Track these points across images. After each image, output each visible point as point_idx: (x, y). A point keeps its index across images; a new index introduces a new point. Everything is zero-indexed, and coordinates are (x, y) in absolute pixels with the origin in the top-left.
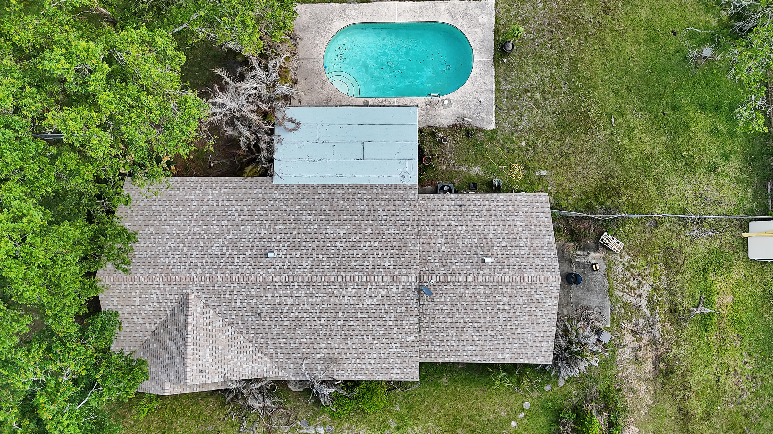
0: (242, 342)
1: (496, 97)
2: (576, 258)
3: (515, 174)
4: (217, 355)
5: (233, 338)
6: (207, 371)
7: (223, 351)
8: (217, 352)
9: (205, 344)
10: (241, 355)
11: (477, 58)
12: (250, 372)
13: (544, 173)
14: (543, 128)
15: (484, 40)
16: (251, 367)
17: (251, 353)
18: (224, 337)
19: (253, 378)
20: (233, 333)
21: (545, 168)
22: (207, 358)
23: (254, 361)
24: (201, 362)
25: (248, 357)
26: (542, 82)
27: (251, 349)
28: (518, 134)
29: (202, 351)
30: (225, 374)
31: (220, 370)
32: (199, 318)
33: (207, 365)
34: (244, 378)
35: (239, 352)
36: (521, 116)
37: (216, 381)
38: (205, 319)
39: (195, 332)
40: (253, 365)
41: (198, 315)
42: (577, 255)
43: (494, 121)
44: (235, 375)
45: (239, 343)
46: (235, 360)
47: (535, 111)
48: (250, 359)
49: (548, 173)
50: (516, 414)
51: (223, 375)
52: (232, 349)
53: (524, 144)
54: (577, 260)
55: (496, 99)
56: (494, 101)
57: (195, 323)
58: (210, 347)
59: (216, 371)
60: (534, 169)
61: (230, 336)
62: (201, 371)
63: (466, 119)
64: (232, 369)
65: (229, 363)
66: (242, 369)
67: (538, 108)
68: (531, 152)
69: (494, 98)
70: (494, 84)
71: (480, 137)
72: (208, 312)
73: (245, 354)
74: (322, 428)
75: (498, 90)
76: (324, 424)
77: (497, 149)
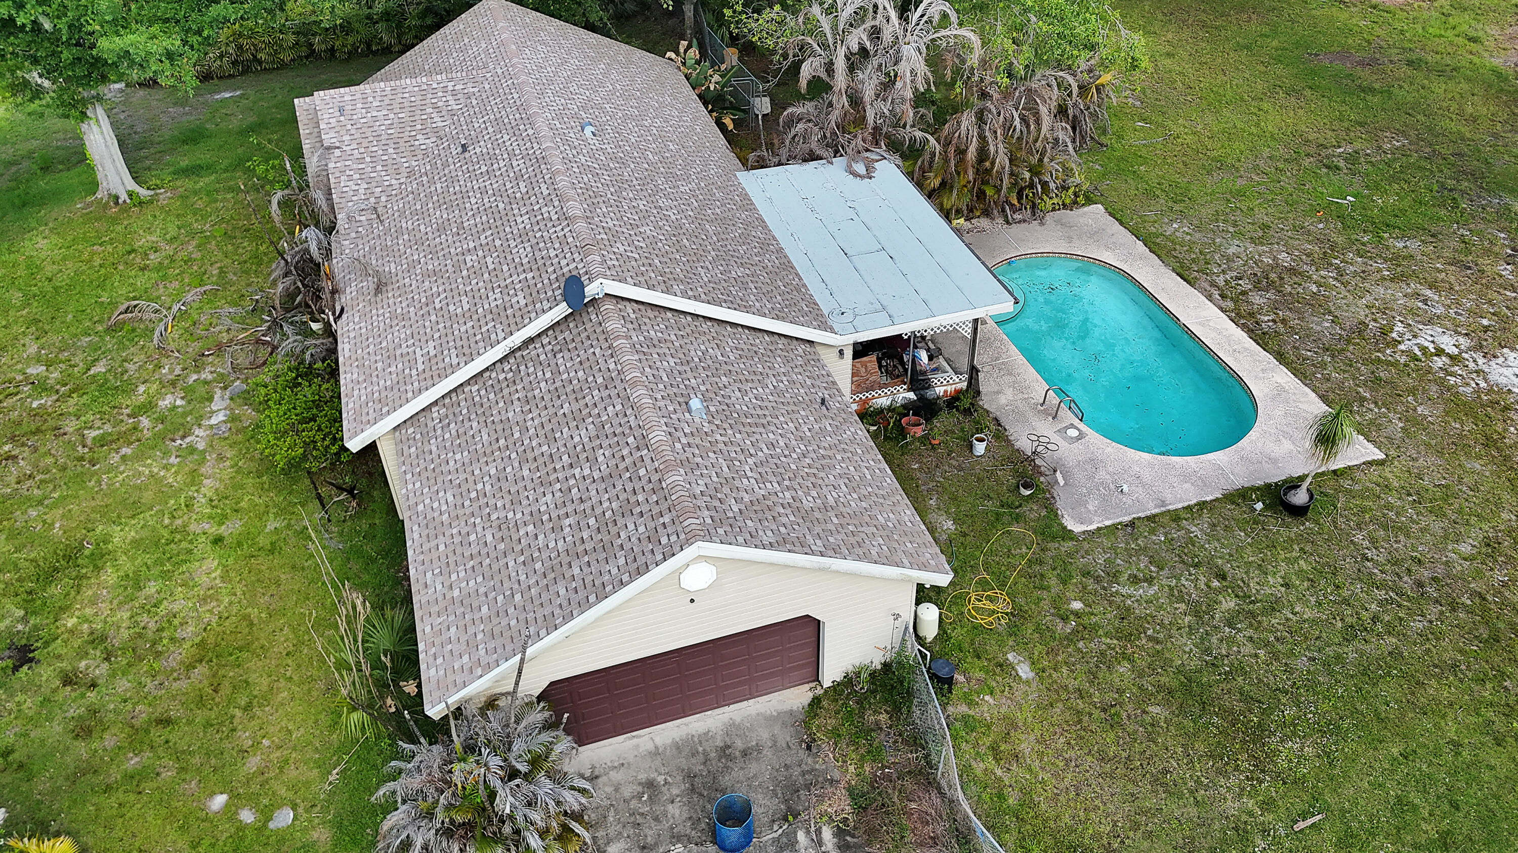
0: (406, 165)
1: (1155, 516)
2: (808, 832)
3: (980, 604)
4: (375, 128)
5: (412, 148)
6: (342, 118)
7: (384, 137)
8: (383, 127)
9: (396, 106)
10: (379, 168)
11: (1219, 457)
12: (345, 189)
13: (1024, 671)
14: (1150, 639)
15: (1274, 461)
16: (357, 188)
17: (387, 183)
18: (413, 133)
19: (334, 196)
20: (423, 147)
21: (1040, 672)
22: (369, 115)
23: (368, 191)
24: (360, 105)
25: (378, 179)
26: (1273, 606)
27: (394, 182)
28: (1091, 585)
29: (382, 103)
30: (338, 148)
31: (346, 138)
32: (445, 90)
33: (355, 117)
34: (332, 180)
35: (385, 163)
36: (1146, 580)
37: (323, 137)
38: (444, 99)
39: (416, 89)
40: (362, 191)
41: (450, 88)
42: (819, 832)
43: (1093, 527)
44: (338, 165)
45: (404, 160)
46: (368, 159)
47: (1183, 606)
48: (374, 184)
49: (1027, 682)
50: (252, 800)
51: (338, 144)
52: (391, 151)
53: (1077, 605)
54: (801, 836)
55: (1151, 518)
56: (1142, 515)
57: (435, 86)
58: (392, 116)
59: (343, 132)
60: (1023, 646)
61: (417, 143)
62: (341, 110)
63: (1058, 475)
64: (350, 158)
65: (362, 150)
66: (352, 173)
67: (1197, 614)
68: (1063, 629)
69: (1148, 513)
70: (1186, 504)
71: (1033, 511)
72: (458, 102)
73: (383, 173)
74: (224, 418)
75: (1175, 517)
76: (233, 419)
77: (1024, 550)
